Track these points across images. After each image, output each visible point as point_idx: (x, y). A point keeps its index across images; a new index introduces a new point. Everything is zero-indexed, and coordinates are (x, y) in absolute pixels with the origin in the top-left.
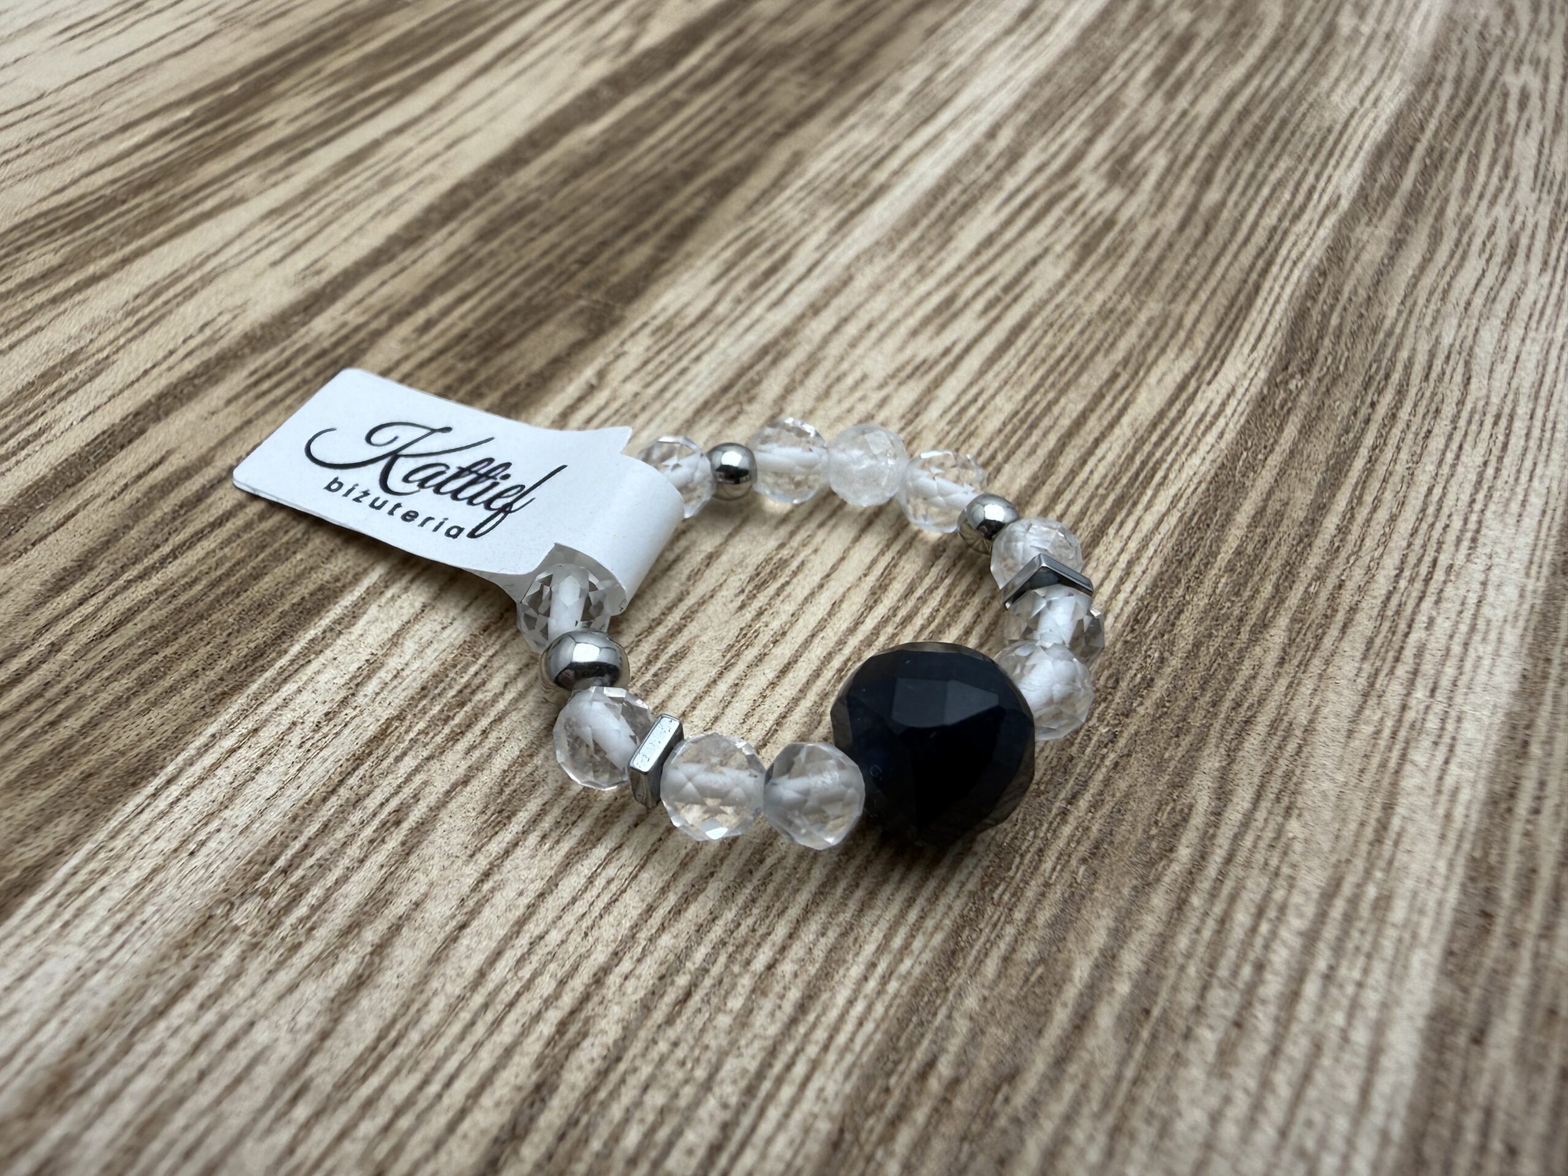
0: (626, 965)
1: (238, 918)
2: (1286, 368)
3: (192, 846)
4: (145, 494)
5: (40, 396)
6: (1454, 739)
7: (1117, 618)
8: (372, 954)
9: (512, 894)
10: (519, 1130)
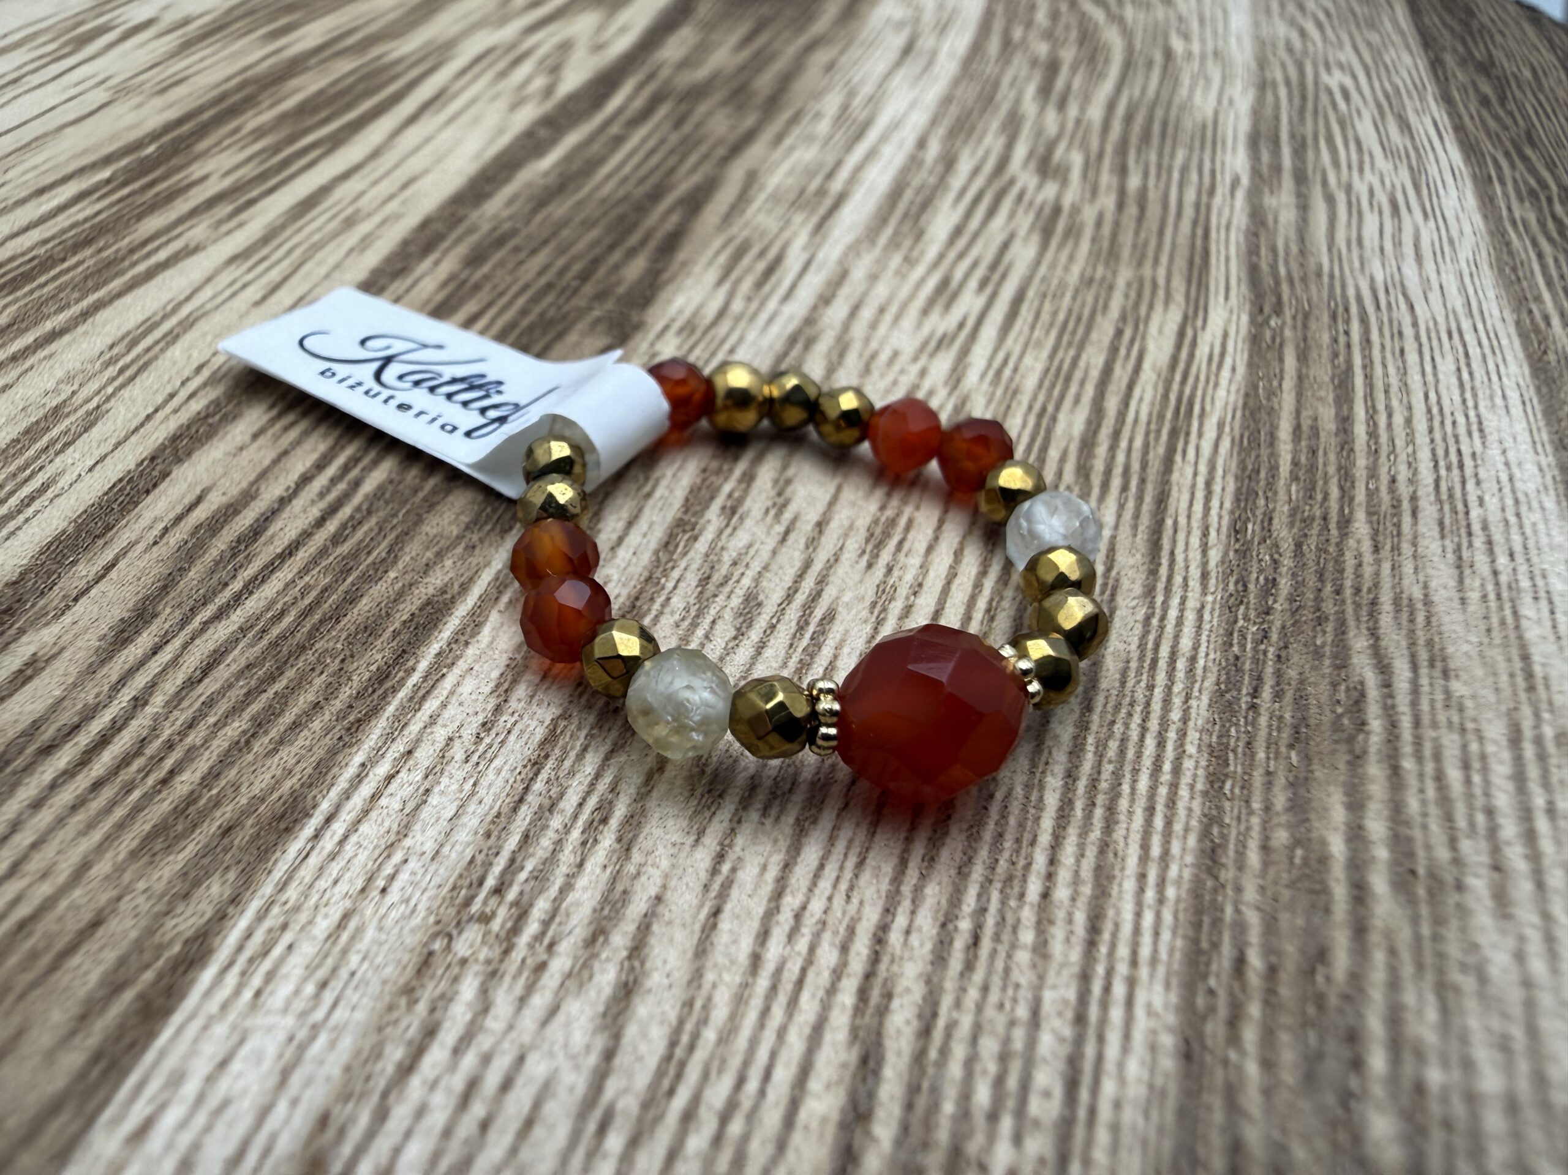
0: (901, 920)
1: (461, 948)
2: (1261, 310)
3: (380, 883)
4: (193, 535)
5: (31, 452)
6: (1548, 592)
7: (1218, 531)
8: (629, 957)
9: (756, 870)
10: (862, 1108)
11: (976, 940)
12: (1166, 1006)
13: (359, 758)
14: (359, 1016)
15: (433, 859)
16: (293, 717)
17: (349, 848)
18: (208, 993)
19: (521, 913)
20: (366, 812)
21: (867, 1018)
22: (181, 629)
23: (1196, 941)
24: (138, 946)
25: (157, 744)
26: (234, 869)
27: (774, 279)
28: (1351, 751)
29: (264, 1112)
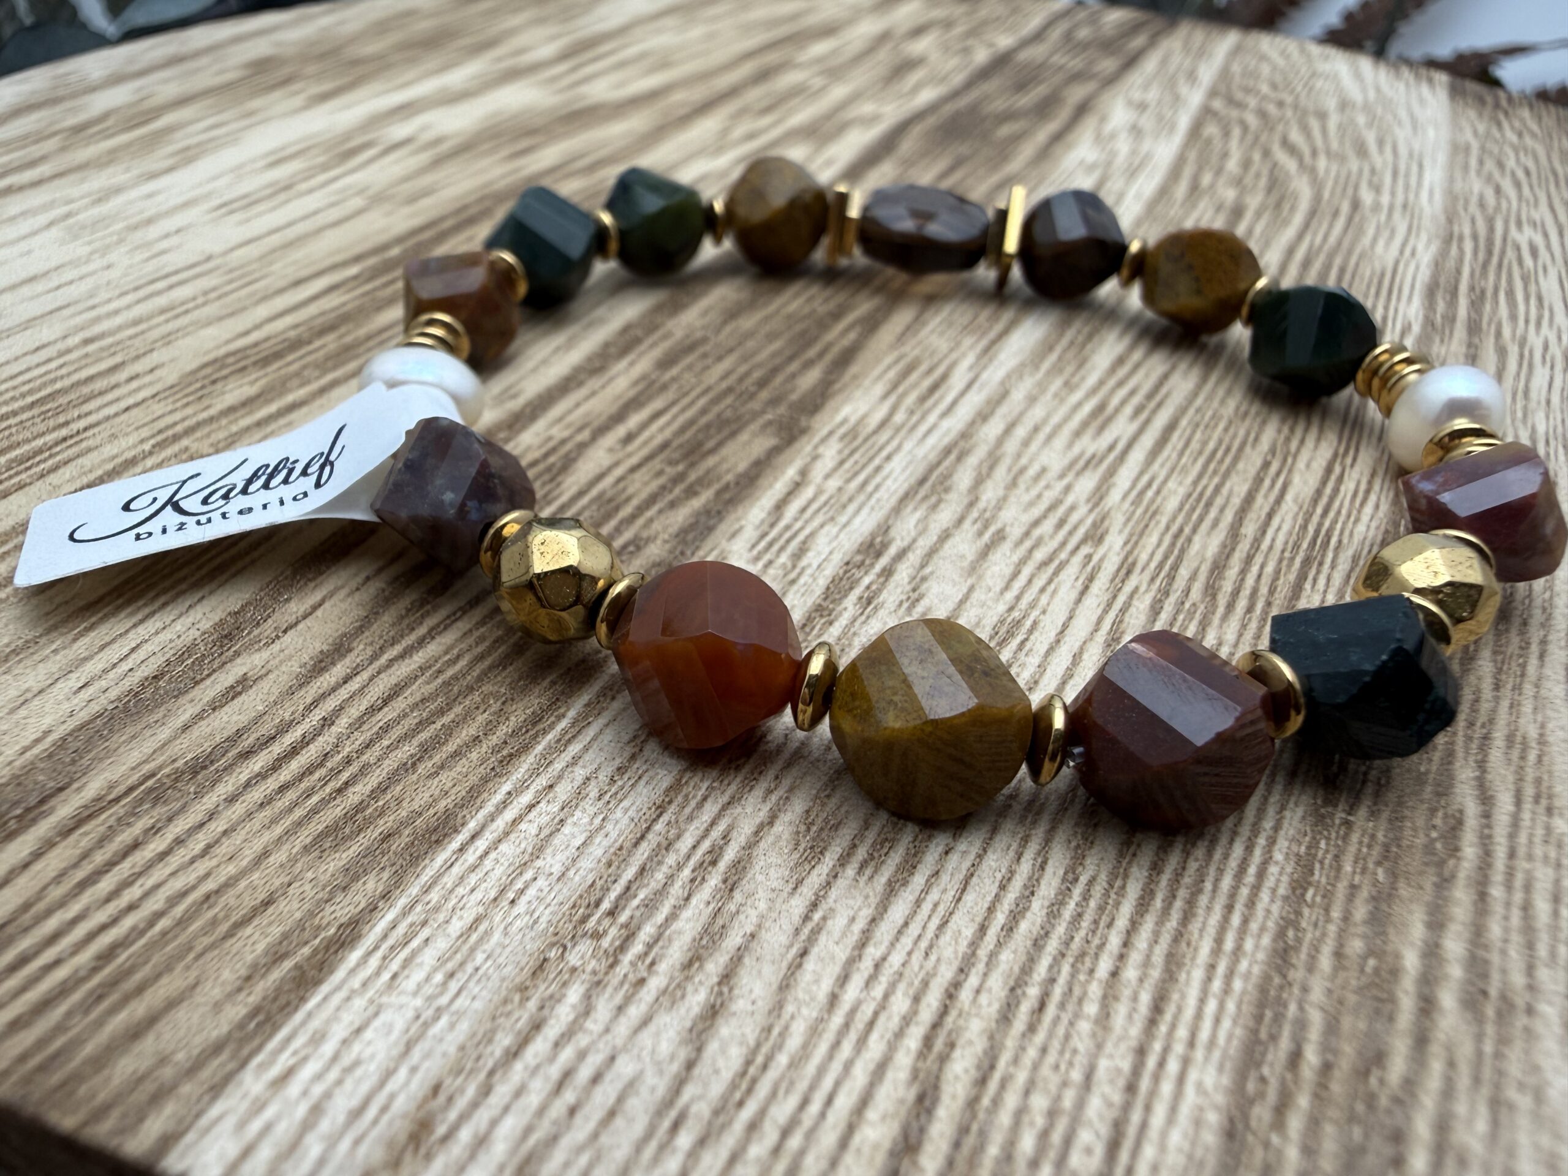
11: (1042, 1006)
12: (1216, 1088)
13: (507, 787)
14: (478, 1005)
15: (559, 879)
16: (455, 747)
17: (488, 863)
18: (353, 971)
19: (629, 935)
20: (507, 834)
21: (929, 1062)
22: (371, 663)
23: (1255, 1032)
24: (301, 925)
25: (338, 758)
26: (388, 870)
27: (937, 395)
28: (1439, 875)
29: (388, 1074)
